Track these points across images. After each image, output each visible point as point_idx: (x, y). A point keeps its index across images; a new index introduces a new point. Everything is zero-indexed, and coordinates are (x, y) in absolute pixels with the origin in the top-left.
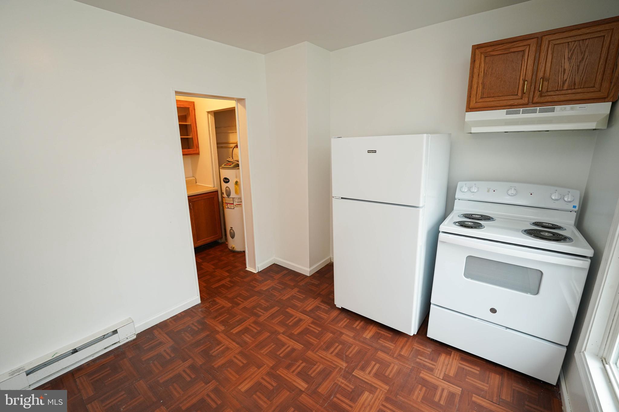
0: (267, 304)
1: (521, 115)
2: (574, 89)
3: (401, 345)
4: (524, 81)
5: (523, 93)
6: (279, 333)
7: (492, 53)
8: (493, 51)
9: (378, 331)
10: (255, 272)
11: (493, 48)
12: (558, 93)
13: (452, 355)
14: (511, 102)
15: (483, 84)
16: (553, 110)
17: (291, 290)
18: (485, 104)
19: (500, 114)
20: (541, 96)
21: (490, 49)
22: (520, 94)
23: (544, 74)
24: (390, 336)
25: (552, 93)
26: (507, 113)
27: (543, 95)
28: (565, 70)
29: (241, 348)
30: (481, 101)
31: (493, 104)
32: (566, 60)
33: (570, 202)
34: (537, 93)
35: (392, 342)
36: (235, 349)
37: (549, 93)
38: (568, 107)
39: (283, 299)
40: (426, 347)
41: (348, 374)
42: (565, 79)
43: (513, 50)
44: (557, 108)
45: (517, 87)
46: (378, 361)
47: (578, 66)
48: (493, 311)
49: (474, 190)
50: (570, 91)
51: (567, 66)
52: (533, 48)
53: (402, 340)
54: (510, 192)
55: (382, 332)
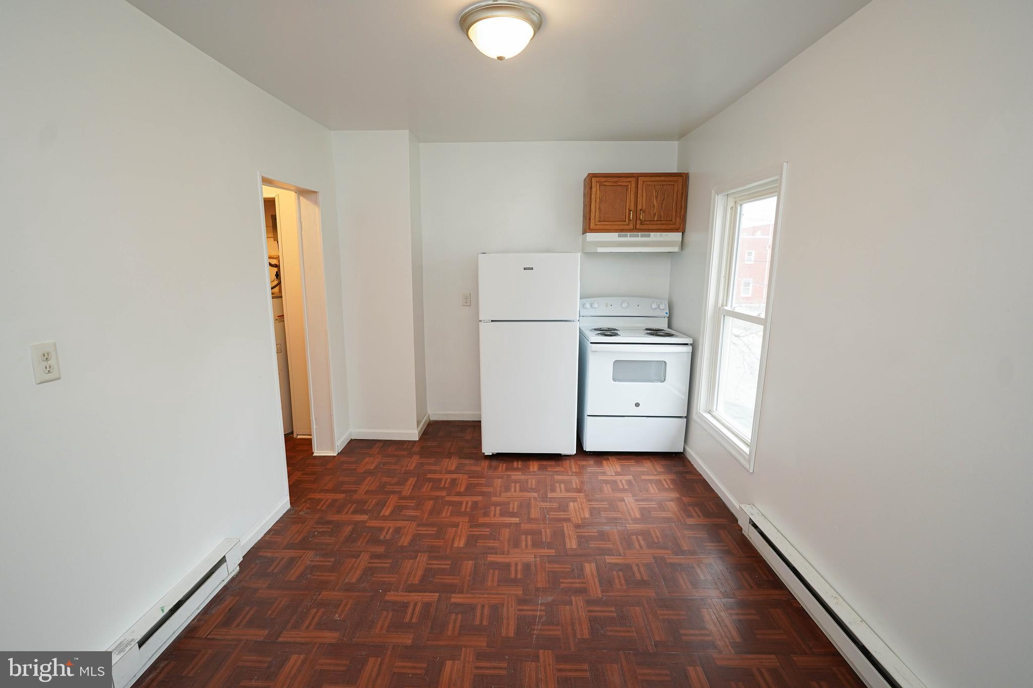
0: (395, 479)
1: (629, 238)
2: (661, 221)
3: (568, 466)
4: (630, 211)
5: (630, 220)
6: (445, 497)
7: (605, 183)
8: (606, 181)
9: (539, 463)
10: (335, 454)
11: (606, 179)
12: (652, 222)
13: (610, 460)
14: (622, 227)
15: (599, 208)
16: (649, 236)
17: (410, 459)
18: (603, 227)
19: (613, 237)
20: (641, 224)
21: (603, 180)
22: (627, 221)
23: (642, 206)
24: (554, 463)
25: (648, 223)
26: (619, 236)
27: (643, 223)
28: (654, 205)
29: (416, 522)
30: (599, 223)
31: (608, 227)
32: (654, 198)
33: (663, 309)
34: (639, 222)
35: (559, 466)
36: (408, 525)
37: (645, 223)
38: (658, 234)
39: (410, 469)
40: (588, 461)
41: (544, 498)
42: (655, 212)
43: (619, 184)
44: (652, 234)
45: (625, 214)
46: (560, 482)
47: (662, 204)
48: (637, 405)
49: (596, 305)
50: (659, 222)
51: (655, 203)
52: (633, 185)
53: (567, 463)
54: (623, 306)
55: (544, 463)
